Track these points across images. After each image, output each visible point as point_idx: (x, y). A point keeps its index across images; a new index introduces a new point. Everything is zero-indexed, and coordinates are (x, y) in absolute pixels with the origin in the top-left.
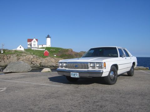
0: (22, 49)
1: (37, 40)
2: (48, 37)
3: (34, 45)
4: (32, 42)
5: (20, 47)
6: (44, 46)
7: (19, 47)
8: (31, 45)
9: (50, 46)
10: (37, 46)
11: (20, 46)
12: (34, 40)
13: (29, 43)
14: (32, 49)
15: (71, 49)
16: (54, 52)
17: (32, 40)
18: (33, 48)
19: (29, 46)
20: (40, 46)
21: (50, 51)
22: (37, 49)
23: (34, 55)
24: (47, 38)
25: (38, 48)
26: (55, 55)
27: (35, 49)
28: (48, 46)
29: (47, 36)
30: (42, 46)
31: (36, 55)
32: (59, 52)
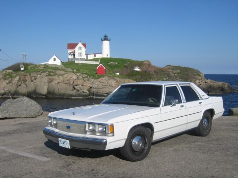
0: (58, 62)
1: (84, 45)
2: (106, 39)
3: (80, 54)
4: (76, 49)
5: (55, 59)
6: (98, 56)
7: (52, 59)
8: (74, 55)
9: (109, 57)
10: (84, 56)
11: (55, 57)
12: (80, 45)
13: (70, 51)
14: (76, 62)
15: (148, 61)
16: (116, 66)
17: (77, 44)
18: (78, 59)
19: (71, 57)
20: (91, 57)
21: (109, 66)
22: (84, 62)
23: (78, 74)
24: (102, 41)
25: (87, 60)
26: (118, 74)
27: (81, 62)
28: (105, 56)
29: (103, 38)
30: (95, 55)
31: (82, 73)
32: (126, 67)
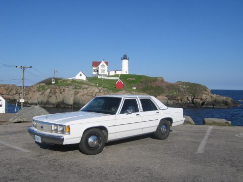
0: (84, 78)
1: (107, 63)
2: (125, 58)
3: (103, 71)
4: (100, 66)
5: (81, 75)
6: (119, 73)
7: (79, 74)
8: (98, 71)
9: (127, 73)
10: (106, 73)
11: (81, 73)
12: (103, 63)
13: (94, 68)
14: (99, 77)
15: (161, 78)
16: (134, 82)
17: (100, 62)
18: (101, 75)
19: (95, 73)
20: (112, 73)
21: (128, 81)
22: (106, 78)
23: (100, 88)
24: (122, 60)
25: (109, 76)
26: (135, 88)
27: (103, 77)
28: (124, 73)
29: (122, 57)
30: (116, 72)
31: (104, 87)
32: (142, 82)
